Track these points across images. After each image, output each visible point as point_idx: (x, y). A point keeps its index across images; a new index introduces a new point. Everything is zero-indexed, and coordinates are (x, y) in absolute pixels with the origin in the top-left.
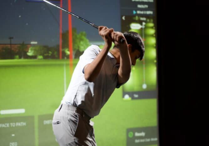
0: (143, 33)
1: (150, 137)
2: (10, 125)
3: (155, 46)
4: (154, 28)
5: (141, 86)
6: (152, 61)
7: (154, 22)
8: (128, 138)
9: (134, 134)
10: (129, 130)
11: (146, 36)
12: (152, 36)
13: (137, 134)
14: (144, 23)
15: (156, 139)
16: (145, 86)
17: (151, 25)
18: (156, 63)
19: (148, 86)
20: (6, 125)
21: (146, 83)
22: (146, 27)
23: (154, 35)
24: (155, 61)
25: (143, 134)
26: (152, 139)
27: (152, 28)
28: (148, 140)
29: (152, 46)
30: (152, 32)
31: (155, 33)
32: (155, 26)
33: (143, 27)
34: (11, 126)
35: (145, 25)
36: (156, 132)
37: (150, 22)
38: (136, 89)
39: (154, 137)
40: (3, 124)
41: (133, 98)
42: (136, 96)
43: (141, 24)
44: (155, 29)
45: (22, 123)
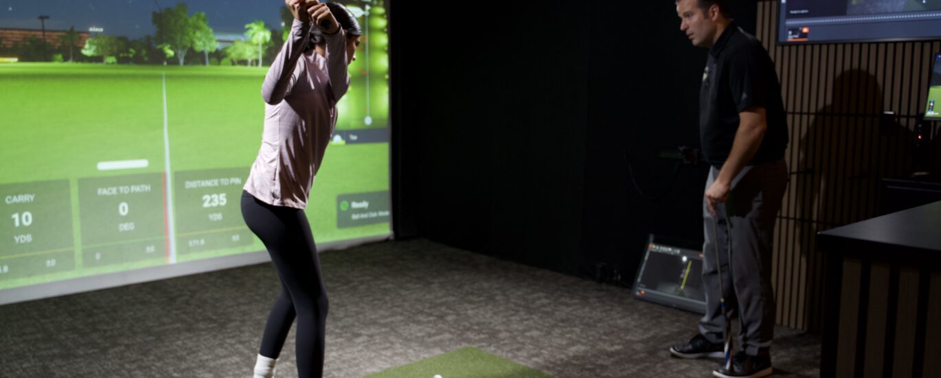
0: (367, 23)
1: (377, 210)
2: (118, 191)
3: (386, 48)
4: (386, 16)
5: (362, 119)
6: (380, 76)
7: (384, 6)
8: (340, 212)
9: (350, 205)
10: (341, 198)
11: (372, 30)
12: (381, 30)
13: (355, 205)
14: (368, 7)
15: (387, 213)
16: (368, 121)
17: (381, 10)
18: (388, 80)
19: (374, 120)
20: (110, 191)
21: (371, 115)
22: (372, 15)
23: (386, 30)
24: (387, 77)
25: (365, 204)
26: (381, 214)
27: (381, 16)
28: (374, 215)
29: (382, 49)
30: (382, 23)
31: (387, 27)
32: (386, 13)
33: (367, 13)
34: (121, 191)
35: (369, 10)
36: (387, 201)
37: (378, 5)
38: (354, 125)
39: (383, 210)
40: (105, 189)
41: (348, 141)
42: (354, 138)
43: (364, 9)
44: (387, 18)
45: (142, 186)
